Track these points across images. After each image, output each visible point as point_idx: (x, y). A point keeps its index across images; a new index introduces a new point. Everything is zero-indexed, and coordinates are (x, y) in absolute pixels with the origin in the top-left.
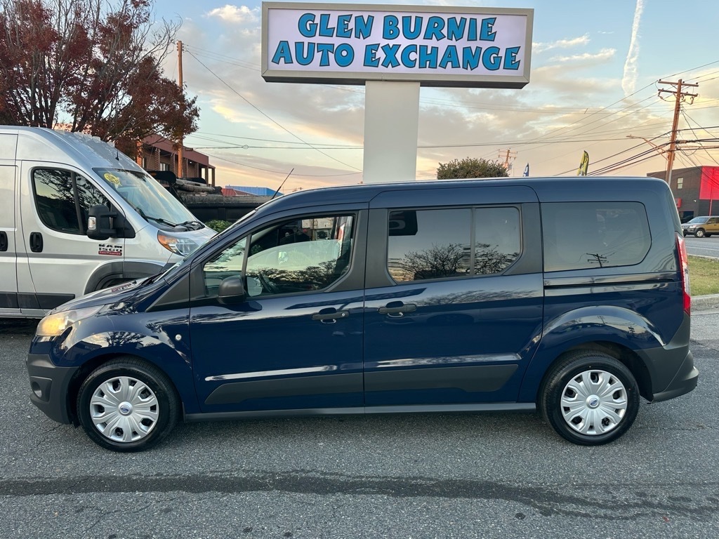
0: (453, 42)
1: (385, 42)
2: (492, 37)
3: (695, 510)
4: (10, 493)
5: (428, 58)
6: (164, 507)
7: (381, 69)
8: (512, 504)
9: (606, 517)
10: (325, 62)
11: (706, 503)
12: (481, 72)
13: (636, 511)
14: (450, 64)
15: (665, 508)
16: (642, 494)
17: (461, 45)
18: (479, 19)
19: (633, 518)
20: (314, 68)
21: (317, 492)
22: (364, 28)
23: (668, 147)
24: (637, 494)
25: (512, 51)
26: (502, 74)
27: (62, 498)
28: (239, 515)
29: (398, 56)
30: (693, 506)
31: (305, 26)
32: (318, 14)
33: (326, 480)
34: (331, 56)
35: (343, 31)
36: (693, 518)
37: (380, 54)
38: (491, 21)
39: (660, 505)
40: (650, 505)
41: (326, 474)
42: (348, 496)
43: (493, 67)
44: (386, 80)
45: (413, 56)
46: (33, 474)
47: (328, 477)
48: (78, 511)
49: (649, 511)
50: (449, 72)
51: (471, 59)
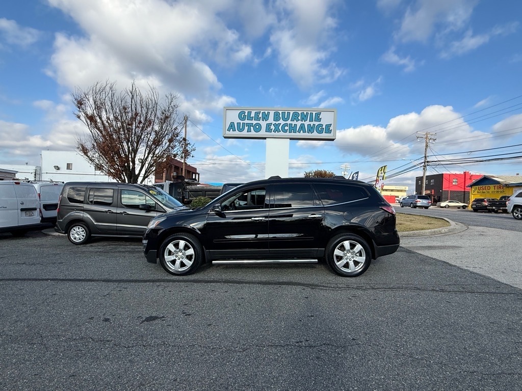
0: (303, 122)
1: (275, 122)
2: (319, 120)
3: (364, 289)
4: (134, 282)
5: (293, 129)
6: (186, 286)
7: (273, 133)
8: (302, 287)
9: (332, 290)
10: (249, 131)
12: (315, 134)
14: (302, 131)
15: (354, 288)
17: (306, 123)
19: (341, 290)
20: (245, 133)
21: (237, 284)
22: (266, 117)
24: (346, 285)
25: (328, 126)
26: (324, 135)
27: (151, 283)
28: (210, 288)
29: (280, 128)
32: (247, 112)
33: (240, 281)
34: (252, 128)
35: (257, 118)
36: (361, 290)
37: (273, 127)
38: (319, 114)
40: (349, 288)
41: (240, 279)
42: (247, 284)
43: (321, 132)
44: (275, 138)
45: (286, 128)
46: (140, 278)
48: (157, 286)
50: (301, 135)
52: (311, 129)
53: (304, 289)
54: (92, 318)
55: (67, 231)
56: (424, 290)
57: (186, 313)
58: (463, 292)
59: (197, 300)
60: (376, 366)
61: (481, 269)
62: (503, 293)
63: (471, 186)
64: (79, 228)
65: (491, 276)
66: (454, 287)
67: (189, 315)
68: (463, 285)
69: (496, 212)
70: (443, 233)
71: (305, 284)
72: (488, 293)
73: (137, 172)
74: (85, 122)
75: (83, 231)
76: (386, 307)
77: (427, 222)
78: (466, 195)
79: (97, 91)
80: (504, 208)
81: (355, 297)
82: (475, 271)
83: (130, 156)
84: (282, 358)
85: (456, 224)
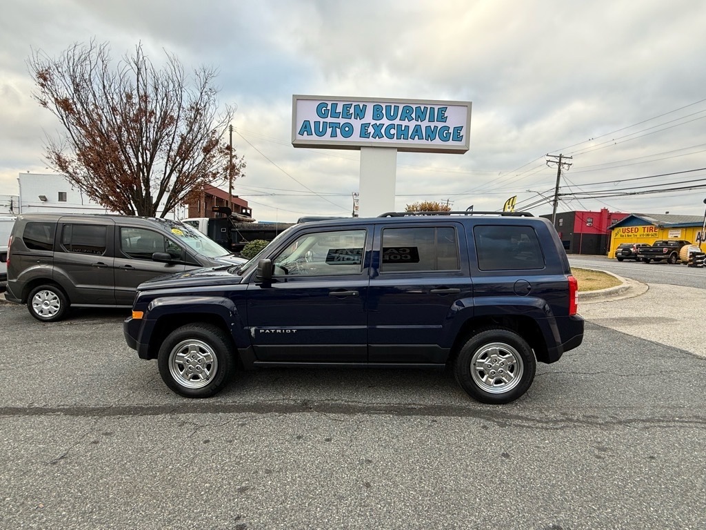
0: (419, 123)
1: (373, 122)
2: (443, 119)
3: (602, 424)
4: (131, 414)
5: (402, 133)
6: (240, 423)
7: (371, 139)
8: (478, 420)
9: (542, 428)
10: (334, 135)
11: (608, 419)
12: (437, 143)
13: (563, 424)
14: (417, 137)
15: (581, 422)
16: (564, 414)
17: (424, 124)
19: (562, 428)
20: (327, 138)
21: (345, 413)
22: (360, 113)
23: (553, 198)
24: (562, 414)
25: (458, 129)
26: (451, 144)
27: (168, 417)
28: (293, 428)
29: (383, 131)
30: (600, 421)
31: (321, 111)
32: (330, 103)
33: (349, 405)
34: (338, 130)
35: (346, 115)
36: (602, 429)
37: (371, 130)
38: (444, 110)
39: (578, 420)
40: (571, 420)
41: (348, 402)
42: (366, 415)
43: (446, 139)
44: (375, 147)
45: (393, 131)
46: (146, 402)
47: (350, 403)
48: (180, 426)
49: (571, 424)
50: (416, 142)
51: (431, 134)
55: (27, 299)
64: (47, 294)
73: (154, 201)
74: (56, 112)
75: (55, 298)
83: (141, 174)
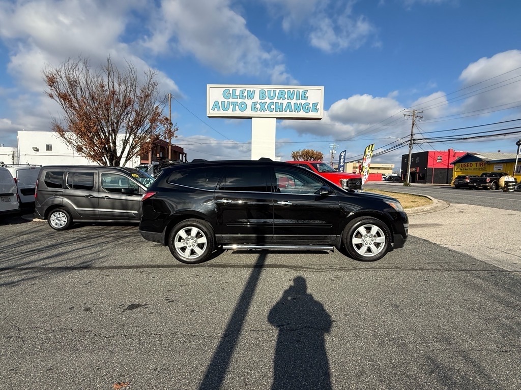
0: (290, 101)
1: (260, 101)
2: (306, 98)
5: (279, 108)
10: (234, 110)
12: (302, 114)
14: (288, 110)
18: (301, 91)
20: (230, 113)
22: (251, 96)
25: (316, 104)
26: (311, 114)
29: (266, 107)
31: (226, 94)
32: (231, 89)
34: (237, 107)
35: (243, 97)
37: (258, 106)
38: (306, 92)
43: (307, 111)
45: (273, 107)
50: (288, 114)
52: (297, 108)
53: (288, 271)
54: (72, 308)
55: (47, 216)
56: (404, 269)
57: (169, 299)
58: (441, 270)
59: (181, 286)
60: (354, 348)
61: (459, 247)
62: (478, 270)
63: (454, 163)
64: (59, 214)
65: (468, 253)
66: (432, 265)
67: (173, 301)
68: (441, 263)
69: (477, 189)
70: (426, 211)
71: (290, 266)
72: (463, 270)
73: (118, 155)
74: (58, 101)
75: (64, 217)
76: (367, 287)
77: (410, 200)
78: (449, 172)
79: (70, 67)
80: (484, 185)
81: (337, 278)
82: (453, 248)
83: (110, 137)
84: (263, 343)
85: (439, 202)
